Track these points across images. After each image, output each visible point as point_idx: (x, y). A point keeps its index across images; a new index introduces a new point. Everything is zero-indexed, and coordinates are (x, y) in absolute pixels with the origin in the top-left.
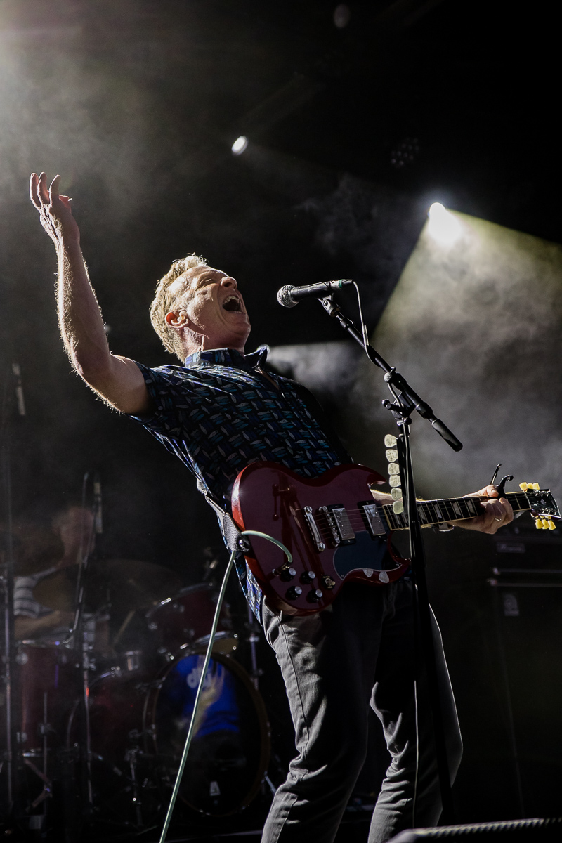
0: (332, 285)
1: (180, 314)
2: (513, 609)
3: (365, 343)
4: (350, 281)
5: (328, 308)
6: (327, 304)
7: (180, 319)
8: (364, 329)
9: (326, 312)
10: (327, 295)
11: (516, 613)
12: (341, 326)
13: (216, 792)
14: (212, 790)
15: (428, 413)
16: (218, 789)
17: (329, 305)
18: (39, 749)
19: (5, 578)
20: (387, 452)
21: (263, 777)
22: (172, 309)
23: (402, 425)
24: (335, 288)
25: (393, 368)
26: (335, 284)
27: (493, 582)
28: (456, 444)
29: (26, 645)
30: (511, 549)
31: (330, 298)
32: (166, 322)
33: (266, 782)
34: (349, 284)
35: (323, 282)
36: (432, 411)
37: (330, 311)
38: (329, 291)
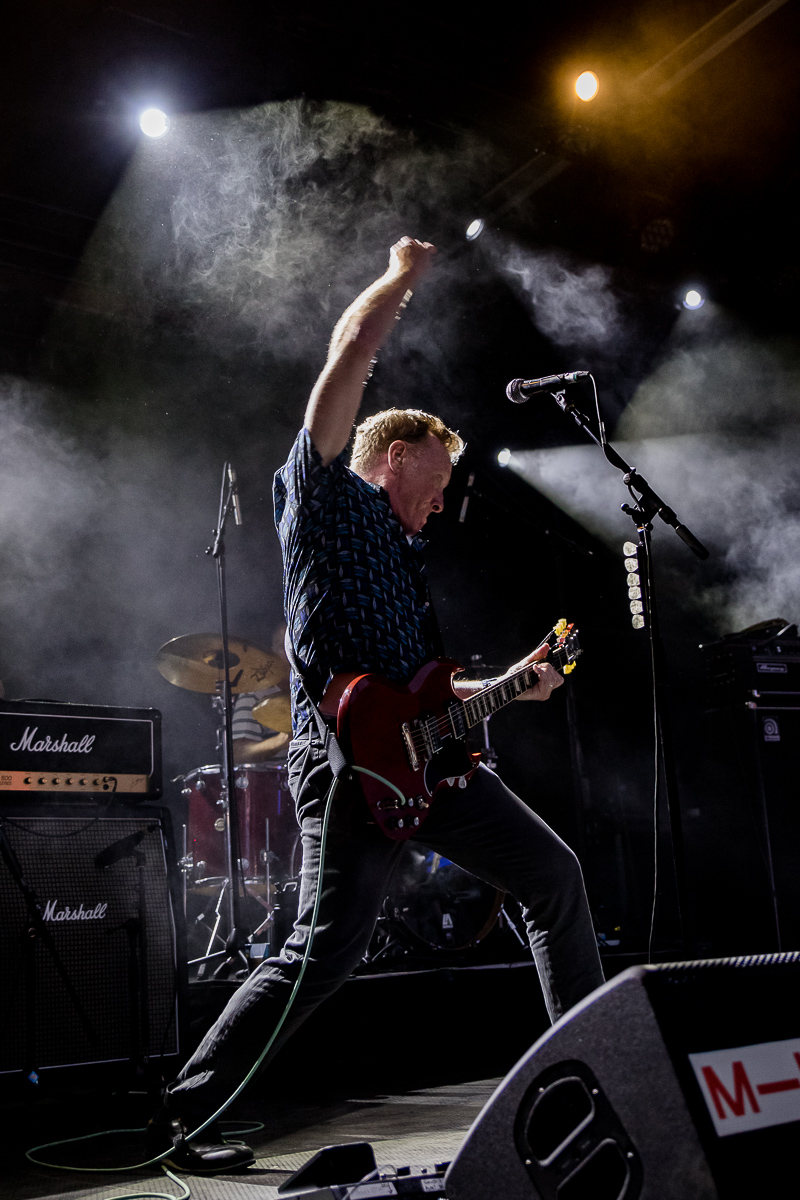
0: (566, 378)
2: (774, 734)
3: (603, 442)
4: (586, 373)
5: (562, 404)
6: (560, 399)
8: (602, 427)
9: (560, 408)
10: (561, 390)
11: (777, 738)
12: (576, 423)
13: (449, 924)
14: (444, 923)
15: (671, 518)
16: (451, 923)
17: (563, 400)
18: (262, 877)
19: (222, 698)
20: (626, 561)
21: (500, 910)
23: (642, 532)
24: (569, 381)
25: (632, 468)
26: (570, 376)
27: (752, 705)
28: (702, 551)
29: (249, 768)
30: (772, 669)
31: (564, 392)
33: (503, 914)
34: (584, 377)
35: (557, 374)
36: (675, 515)
37: (564, 407)
38: (563, 383)
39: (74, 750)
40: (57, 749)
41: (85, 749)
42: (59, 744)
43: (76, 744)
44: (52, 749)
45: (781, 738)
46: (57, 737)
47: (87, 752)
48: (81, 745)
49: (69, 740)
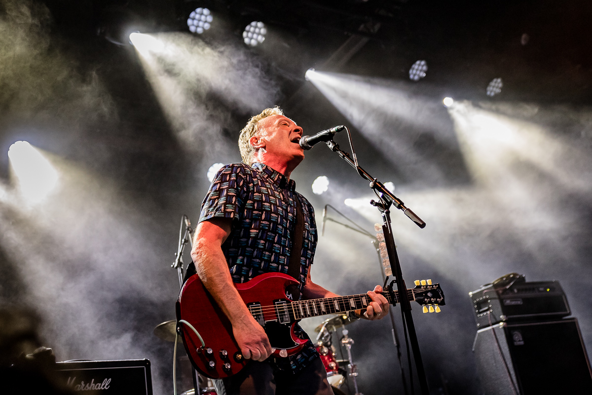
0: (331, 130)
1: (260, 139)
2: (520, 341)
3: (356, 165)
7: (259, 142)
8: (354, 156)
10: (330, 138)
11: (522, 343)
15: (401, 206)
17: (331, 144)
22: (256, 135)
24: (333, 132)
28: (421, 224)
30: (513, 302)
32: (249, 142)
34: (342, 129)
35: (326, 130)
36: (403, 204)
37: (332, 148)
38: (330, 135)
39: (99, 388)
40: (88, 388)
41: (105, 387)
42: (89, 386)
43: (100, 384)
44: (85, 389)
45: (525, 342)
46: (88, 381)
47: (107, 389)
48: (103, 385)
49: (95, 383)
